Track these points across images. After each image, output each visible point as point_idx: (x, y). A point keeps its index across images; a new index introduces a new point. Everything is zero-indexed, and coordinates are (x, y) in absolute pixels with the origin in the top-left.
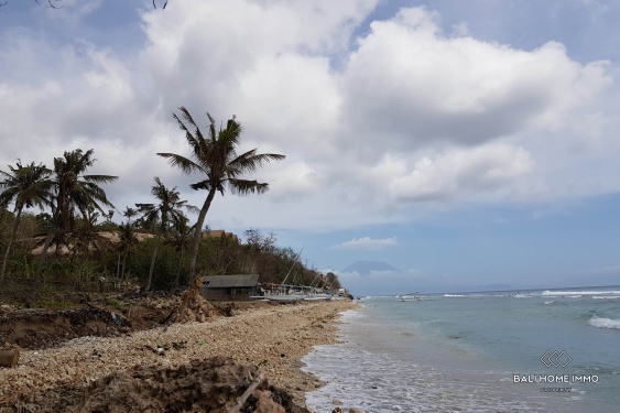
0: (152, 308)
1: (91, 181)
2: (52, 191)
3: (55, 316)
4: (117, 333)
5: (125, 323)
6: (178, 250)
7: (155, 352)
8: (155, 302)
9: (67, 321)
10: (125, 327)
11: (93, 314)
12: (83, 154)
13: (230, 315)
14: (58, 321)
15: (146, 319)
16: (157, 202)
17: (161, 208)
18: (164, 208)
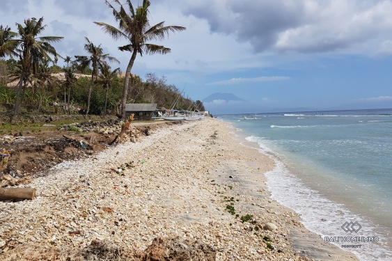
0: (102, 133)
1: (45, 41)
2: (19, 47)
3: (44, 147)
4: (85, 155)
5: (89, 147)
6: (105, 87)
7: (118, 173)
8: (103, 130)
9: (52, 148)
10: (89, 149)
11: (68, 142)
12: (37, 21)
13: (147, 135)
14: (46, 149)
15: (99, 142)
16: (89, 55)
17: (92, 59)
18: (94, 59)
